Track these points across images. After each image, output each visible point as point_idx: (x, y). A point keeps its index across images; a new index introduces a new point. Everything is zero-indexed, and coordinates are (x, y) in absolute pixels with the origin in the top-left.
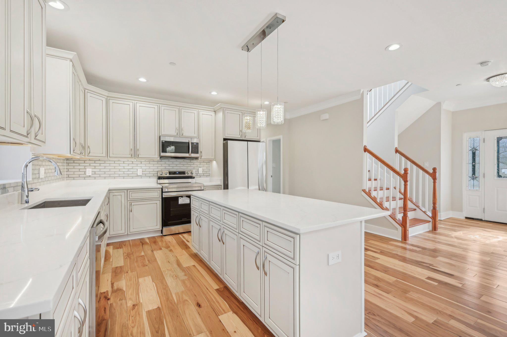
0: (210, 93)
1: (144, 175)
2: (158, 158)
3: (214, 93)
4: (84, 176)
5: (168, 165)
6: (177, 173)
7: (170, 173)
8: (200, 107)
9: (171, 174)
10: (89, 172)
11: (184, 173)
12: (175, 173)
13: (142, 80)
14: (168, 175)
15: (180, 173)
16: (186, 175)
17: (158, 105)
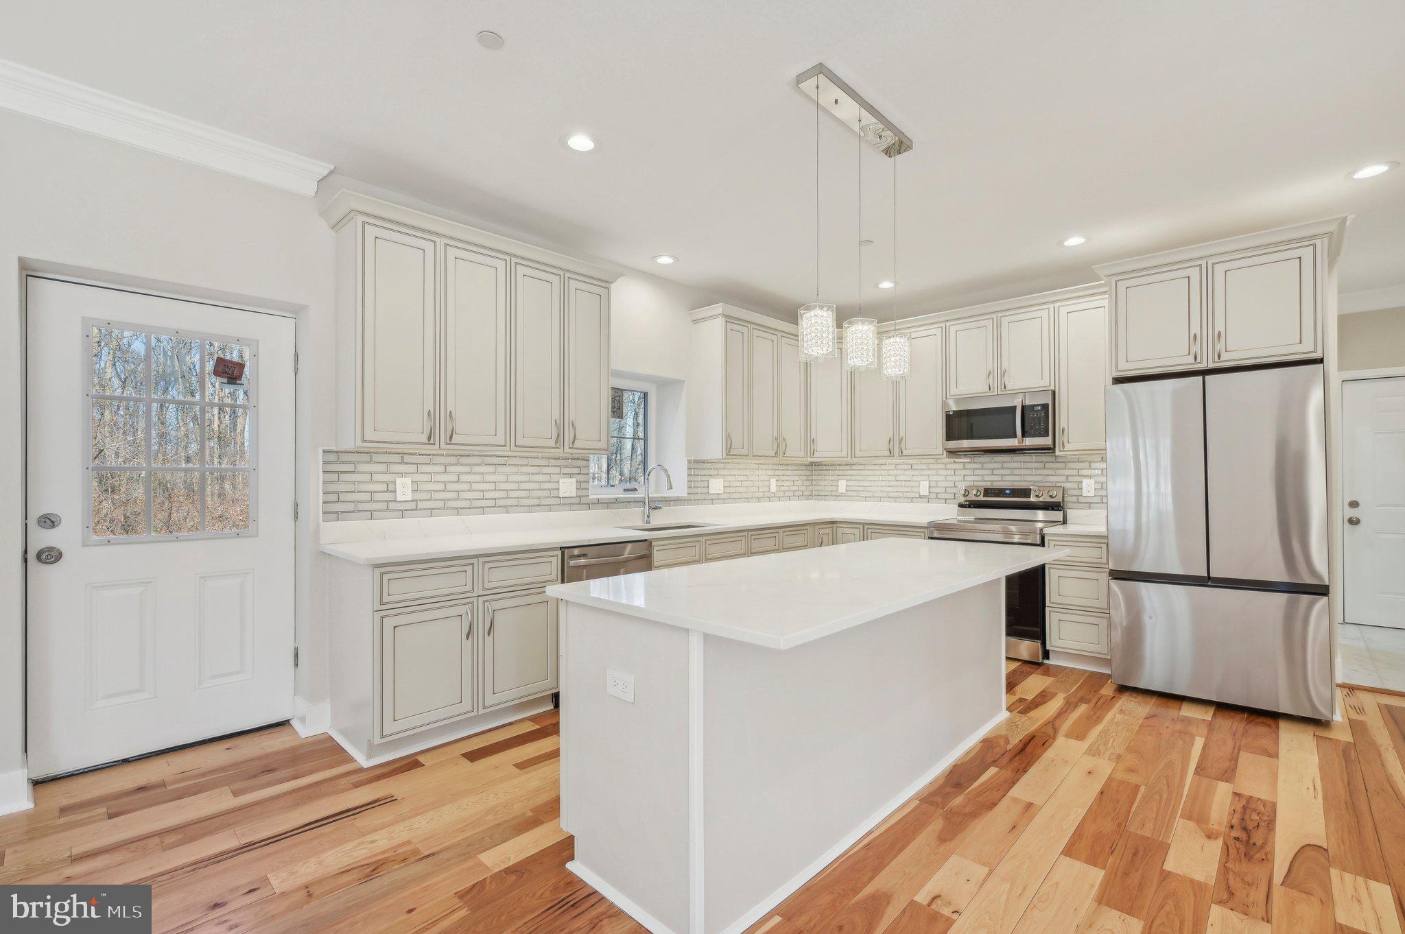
0: (1060, 243)
1: (935, 496)
2: (943, 455)
3: (1075, 241)
4: (836, 493)
5: (989, 472)
6: (1008, 492)
7: (987, 492)
8: (1055, 294)
9: (990, 495)
10: (842, 486)
11: (1026, 492)
12: (1001, 492)
13: (887, 285)
14: (981, 498)
15: (1015, 492)
16: (1032, 499)
17: (943, 325)
